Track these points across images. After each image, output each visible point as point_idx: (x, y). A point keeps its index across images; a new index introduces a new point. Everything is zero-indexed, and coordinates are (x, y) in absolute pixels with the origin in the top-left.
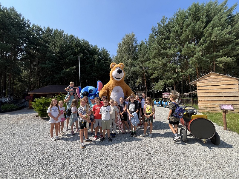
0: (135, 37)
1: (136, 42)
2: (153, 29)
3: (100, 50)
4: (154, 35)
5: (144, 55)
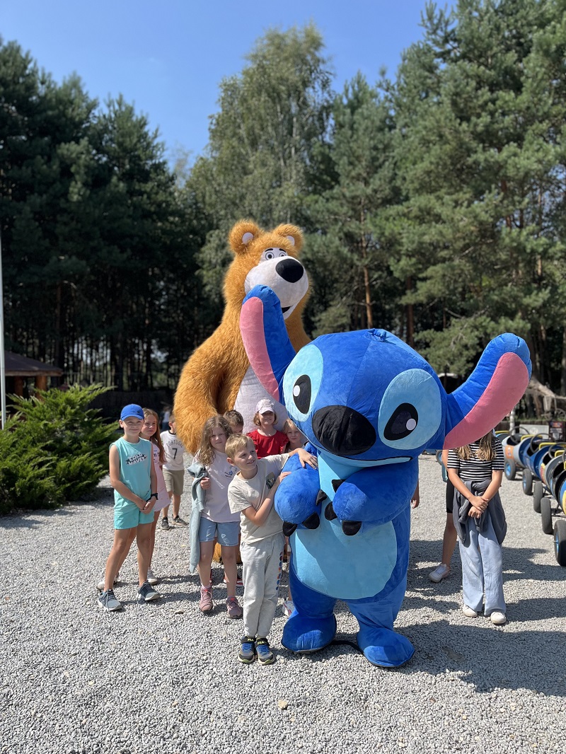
0: (321, 54)
1: (325, 85)
2: (430, 18)
3: (96, 112)
4: (438, 55)
5: (374, 167)
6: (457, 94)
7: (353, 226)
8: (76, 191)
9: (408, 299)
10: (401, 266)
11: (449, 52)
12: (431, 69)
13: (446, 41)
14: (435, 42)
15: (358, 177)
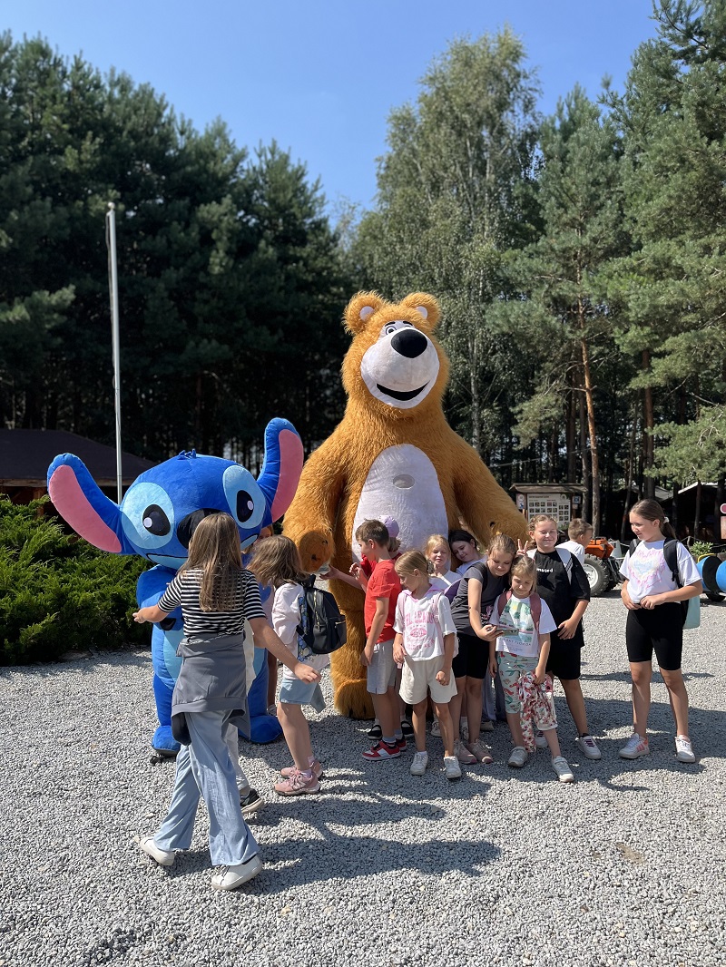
0: (521, 66)
1: (528, 106)
2: (666, 8)
3: (244, 165)
4: (675, 55)
5: (593, 207)
6: (703, 104)
7: (565, 288)
8: (218, 261)
9: (640, 382)
10: (629, 339)
11: (693, 49)
12: (669, 74)
13: (688, 35)
14: (674, 39)
15: (572, 224)
